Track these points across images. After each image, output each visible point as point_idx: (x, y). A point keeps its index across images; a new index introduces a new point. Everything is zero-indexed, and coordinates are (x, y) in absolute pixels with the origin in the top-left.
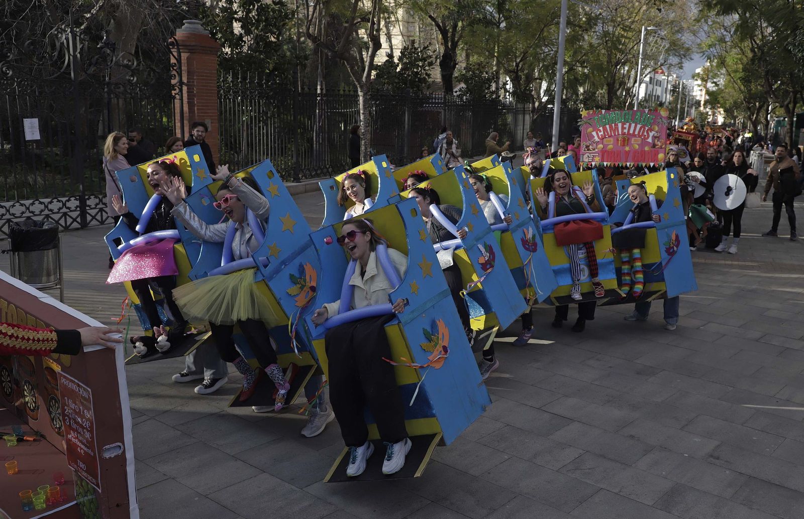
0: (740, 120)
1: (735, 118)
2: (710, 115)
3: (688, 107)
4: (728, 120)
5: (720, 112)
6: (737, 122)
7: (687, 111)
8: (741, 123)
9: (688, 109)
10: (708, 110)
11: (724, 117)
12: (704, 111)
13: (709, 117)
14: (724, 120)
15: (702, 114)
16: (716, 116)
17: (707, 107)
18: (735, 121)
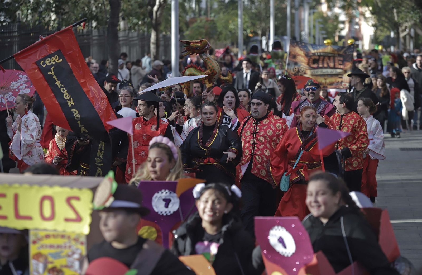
0: (407, 31)
1: (396, 26)
2: (343, 22)
3: (292, 7)
4: (382, 31)
5: (363, 14)
6: (402, 35)
7: (292, 14)
8: (411, 37)
9: (294, 11)
10: (337, 10)
11: (374, 26)
12: (329, 14)
13: (341, 26)
14: (375, 33)
15: (325, 20)
16: (357, 24)
17: (334, 6)
18: (397, 33)
